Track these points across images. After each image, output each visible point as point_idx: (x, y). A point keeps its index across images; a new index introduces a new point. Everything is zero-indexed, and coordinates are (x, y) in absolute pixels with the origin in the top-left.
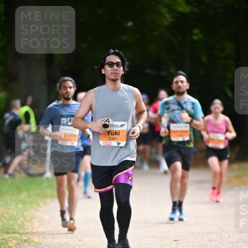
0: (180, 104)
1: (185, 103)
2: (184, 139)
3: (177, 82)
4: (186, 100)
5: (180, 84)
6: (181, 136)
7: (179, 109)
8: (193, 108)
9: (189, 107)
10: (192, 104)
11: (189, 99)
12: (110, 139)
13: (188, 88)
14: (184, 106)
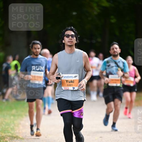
0: (116, 63)
1: (119, 62)
2: (117, 85)
3: (113, 49)
4: (119, 60)
5: (115, 50)
6: (116, 83)
7: (116, 66)
8: (124, 66)
9: (121, 65)
10: (123, 63)
11: (121, 60)
12: (68, 85)
13: (120, 52)
14: (119, 64)
